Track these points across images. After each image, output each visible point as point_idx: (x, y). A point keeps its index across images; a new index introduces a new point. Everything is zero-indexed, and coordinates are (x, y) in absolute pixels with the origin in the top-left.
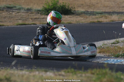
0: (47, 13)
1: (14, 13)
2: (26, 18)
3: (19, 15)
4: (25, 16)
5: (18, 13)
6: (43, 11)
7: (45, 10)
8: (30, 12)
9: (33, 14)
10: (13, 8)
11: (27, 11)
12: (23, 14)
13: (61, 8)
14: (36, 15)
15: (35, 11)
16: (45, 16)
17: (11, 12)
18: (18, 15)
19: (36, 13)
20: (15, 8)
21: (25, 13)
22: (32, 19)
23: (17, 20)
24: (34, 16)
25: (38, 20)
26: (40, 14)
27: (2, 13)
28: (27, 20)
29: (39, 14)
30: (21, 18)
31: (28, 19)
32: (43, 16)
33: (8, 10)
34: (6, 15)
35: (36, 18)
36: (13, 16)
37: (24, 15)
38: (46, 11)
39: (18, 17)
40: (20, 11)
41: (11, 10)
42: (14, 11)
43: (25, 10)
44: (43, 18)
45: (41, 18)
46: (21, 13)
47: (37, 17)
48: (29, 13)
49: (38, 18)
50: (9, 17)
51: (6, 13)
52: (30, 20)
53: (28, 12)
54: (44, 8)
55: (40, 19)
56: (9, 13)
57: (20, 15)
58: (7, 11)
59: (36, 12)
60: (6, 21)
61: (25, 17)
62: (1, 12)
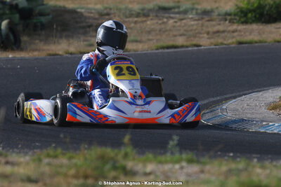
0: (243, 20)
1: (171, 21)
2: (197, 31)
3: (183, 24)
4: (195, 27)
5: (182, 19)
6: (235, 15)
7: (239, 13)
8: (207, 19)
9: (214, 23)
10: (173, 10)
11: (201, 16)
12: (192, 23)
13: (274, 6)
14: (219, 24)
15: (219, 15)
16: (238, 26)
17: (167, 18)
18: (180, 26)
19: (221, 20)
20: (176, 10)
21: (196, 20)
22: (208, 33)
23: (175, 36)
24: (214, 26)
25: (223, 35)
26: (230, 22)
27: (145, 21)
28: (198, 35)
29: (227, 22)
30: (185, 33)
31: (201, 33)
32: (235, 27)
33: (159, 15)
34: (152, 27)
35: (218, 32)
36: (168, 28)
37: (193, 25)
38: (242, 15)
39: (180, 30)
40: (186, 16)
41: (167, 15)
42: (172, 15)
43: (197, 14)
44: (233, 32)
45: (229, 32)
46: (189, 20)
47: (221, 28)
48: (204, 21)
49: (224, 32)
50: (160, 31)
51: (155, 21)
52: (205, 35)
53: (202, 18)
54: (238, 8)
55: (226, 34)
56: (160, 22)
57: (185, 25)
58: (157, 16)
59: (220, 17)
60: (149, 40)
61: (195, 30)
62: (144, 19)
